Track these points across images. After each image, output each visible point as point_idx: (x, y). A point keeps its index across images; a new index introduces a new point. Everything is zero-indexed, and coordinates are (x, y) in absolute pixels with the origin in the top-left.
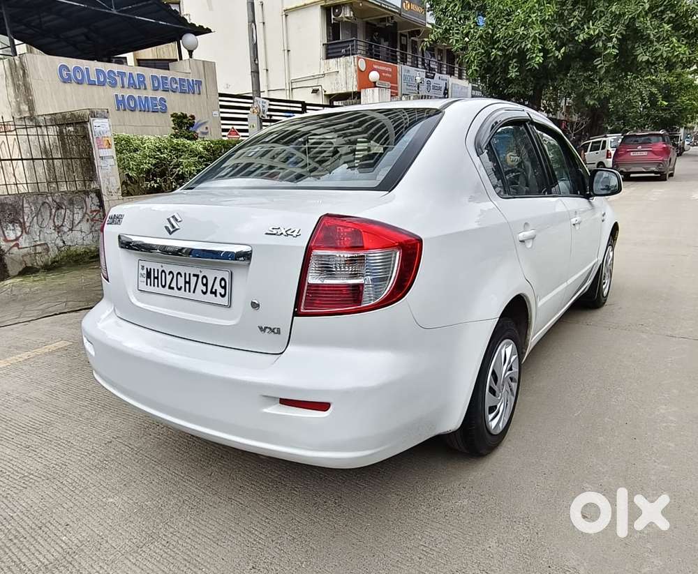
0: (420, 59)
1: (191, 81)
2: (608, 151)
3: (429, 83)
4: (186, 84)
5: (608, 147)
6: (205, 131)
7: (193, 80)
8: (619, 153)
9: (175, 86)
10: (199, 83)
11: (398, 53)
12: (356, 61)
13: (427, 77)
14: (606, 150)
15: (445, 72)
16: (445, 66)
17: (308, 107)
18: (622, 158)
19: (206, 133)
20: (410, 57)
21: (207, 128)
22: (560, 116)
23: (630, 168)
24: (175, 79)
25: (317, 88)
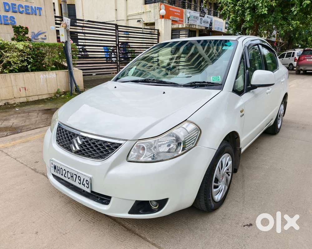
0: (198, 7)
1: (34, 8)
2: (295, 58)
3: (201, 19)
4: (30, 9)
5: (296, 55)
6: (44, 37)
7: (35, 7)
8: (301, 59)
9: (21, 10)
10: (40, 9)
11: (186, 4)
12: (159, 6)
13: (200, 16)
14: (294, 57)
15: (212, 15)
16: (212, 11)
17: (119, 27)
18: (302, 62)
19: (45, 39)
20: (193, 6)
21: (45, 36)
22: (273, 39)
23: (306, 68)
24: (22, 6)
25: (140, 19)
